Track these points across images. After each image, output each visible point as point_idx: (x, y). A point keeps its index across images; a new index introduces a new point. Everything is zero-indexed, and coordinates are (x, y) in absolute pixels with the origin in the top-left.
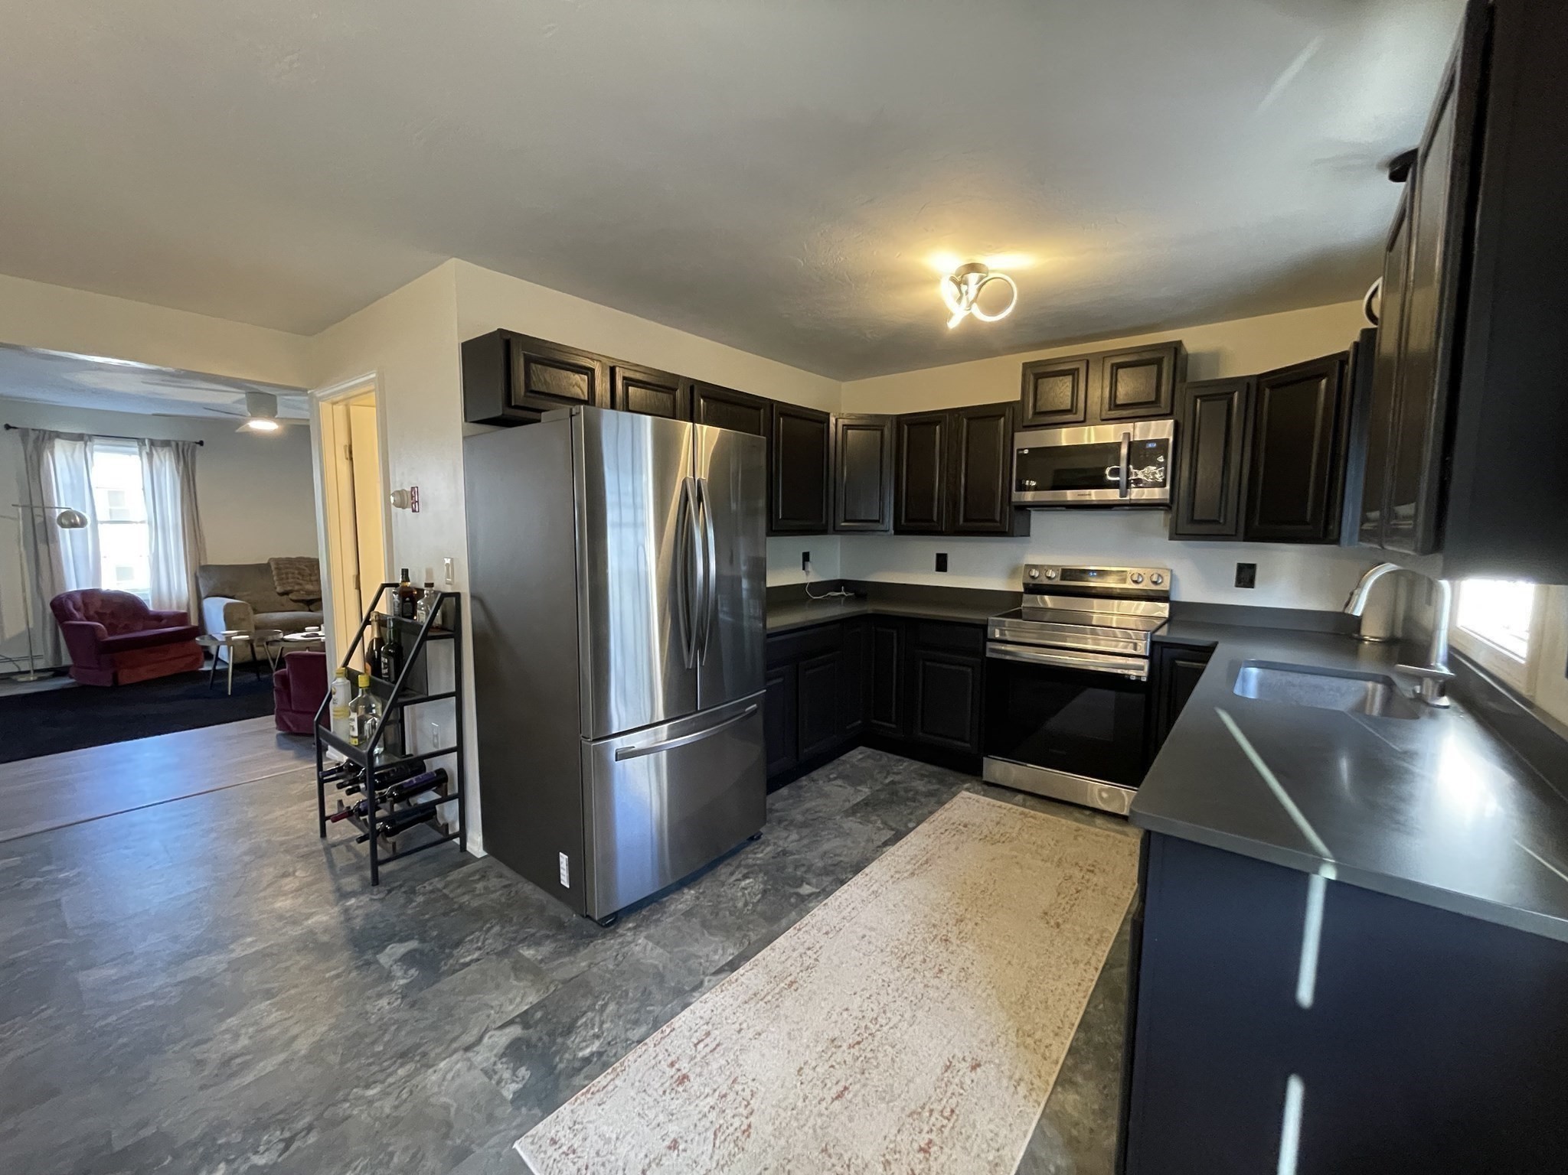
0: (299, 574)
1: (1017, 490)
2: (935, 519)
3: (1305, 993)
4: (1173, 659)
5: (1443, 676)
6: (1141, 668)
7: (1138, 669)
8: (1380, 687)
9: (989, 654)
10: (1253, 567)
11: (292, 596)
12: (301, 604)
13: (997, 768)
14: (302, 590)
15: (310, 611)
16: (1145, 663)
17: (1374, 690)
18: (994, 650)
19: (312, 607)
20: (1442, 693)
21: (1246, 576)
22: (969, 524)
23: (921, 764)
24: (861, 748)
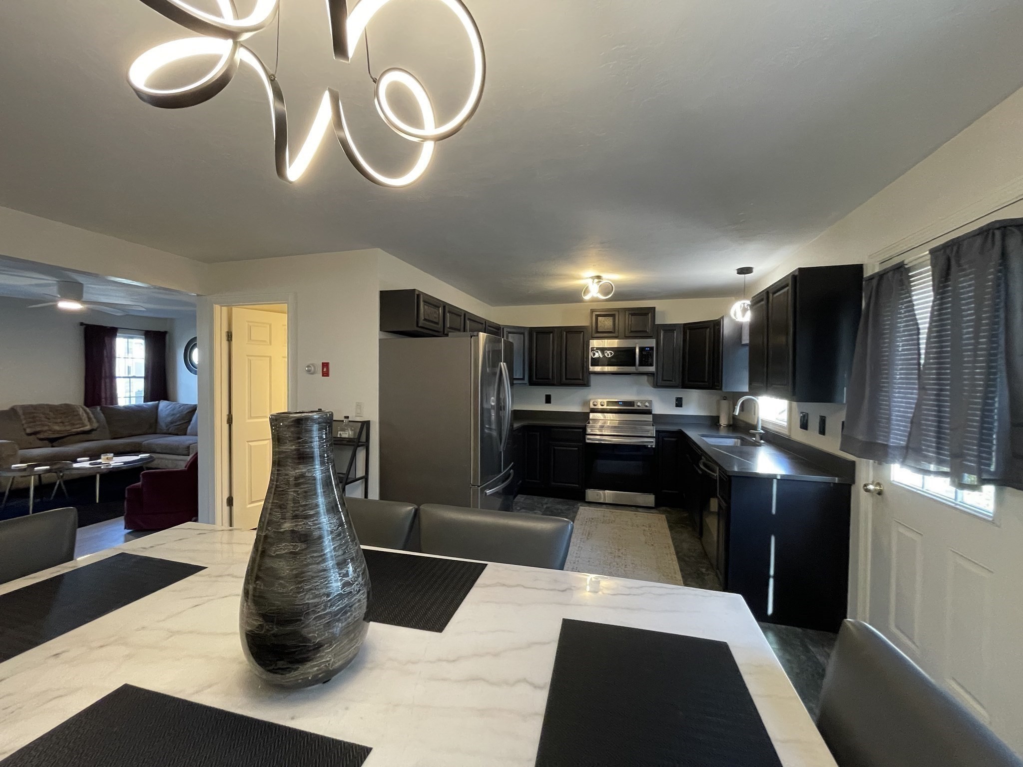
0: (46, 418)
1: (592, 366)
2: (551, 377)
3: (774, 511)
4: (663, 437)
5: (761, 433)
6: (652, 442)
7: (651, 443)
8: (739, 440)
9: (588, 441)
10: (681, 398)
11: (41, 436)
12: (47, 442)
13: (592, 494)
14: (50, 430)
15: (52, 447)
16: (653, 440)
17: (738, 441)
18: (589, 439)
19: (54, 444)
20: (761, 439)
21: (679, 403)
22: (568, 381)
23: (553, 499)
24: (519, 495)
